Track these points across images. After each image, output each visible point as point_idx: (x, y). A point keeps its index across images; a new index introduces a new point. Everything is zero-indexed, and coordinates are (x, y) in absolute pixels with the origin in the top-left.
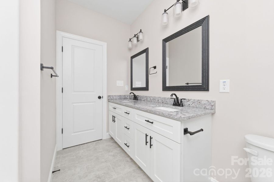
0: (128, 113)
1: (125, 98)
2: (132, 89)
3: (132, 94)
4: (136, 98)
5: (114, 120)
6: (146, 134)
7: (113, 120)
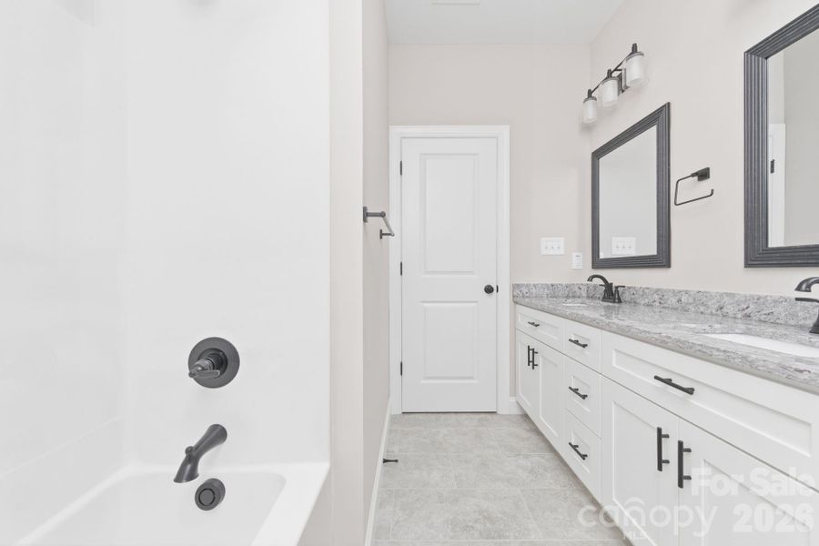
0: (582, 343)
1: (571, 293)
2: (598, 263)
3: (598, 281)
4: (611, 294)
5: (533, 362)
6: (659, 430)
7: (529, 362)
